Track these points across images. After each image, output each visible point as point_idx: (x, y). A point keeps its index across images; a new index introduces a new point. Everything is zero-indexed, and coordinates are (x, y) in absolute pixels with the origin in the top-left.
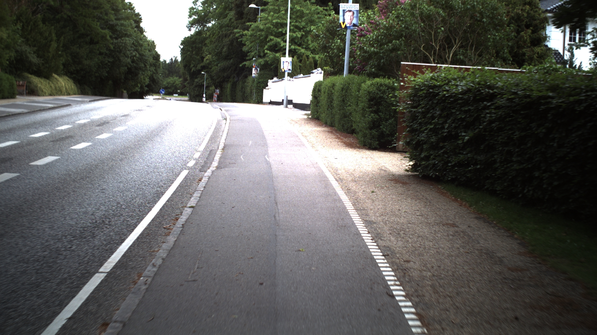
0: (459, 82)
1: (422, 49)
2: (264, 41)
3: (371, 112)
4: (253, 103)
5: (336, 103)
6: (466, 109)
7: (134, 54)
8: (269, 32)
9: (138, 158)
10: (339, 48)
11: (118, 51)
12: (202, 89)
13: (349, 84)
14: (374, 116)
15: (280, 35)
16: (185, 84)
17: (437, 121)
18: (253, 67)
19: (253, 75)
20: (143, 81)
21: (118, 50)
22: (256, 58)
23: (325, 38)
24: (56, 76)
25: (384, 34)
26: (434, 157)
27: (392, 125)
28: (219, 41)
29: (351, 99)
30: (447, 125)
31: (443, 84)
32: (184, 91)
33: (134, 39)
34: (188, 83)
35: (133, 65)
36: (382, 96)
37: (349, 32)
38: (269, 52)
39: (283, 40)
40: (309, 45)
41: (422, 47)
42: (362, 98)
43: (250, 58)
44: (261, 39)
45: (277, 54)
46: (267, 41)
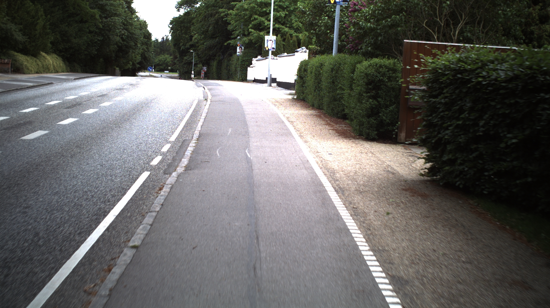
0: (499, 65)
1: (424, 25)
2: (248, 21)
3: (370, 97)
4: (238, 81)
5: (324, 84)
6: (512, 101)
7: (123, 32)
8: (253, 11)
9: (94, 153)
10: (327, 25)
11: (107, 30)
12: (191, 66)
13: (340, 64)
14: (373, 102)
15: (265, 15)
16: (175, 61)
17: (467, 115)
18: (238, 46)
19: (238, 53)
20: (134, 58)
21: (108, 28)
22: (240, 36)
23: (312, 15)
24: (44, 54)
25: (381, 9)
26: (462, 162)
27: (393, 113)
28: (205, 21)
29: (342, 80)
30: (483, 122)
31: (475, 67)
32: (174, 68)
33: (123, 18)
34: (178, 61)
35: (124, 43)
36: (382, 79)
37: (338, 9)
38: (253, 30)
39: (267, 19)
40: (292, 24)
41: (425, 23)
42: (358, 80)
43: (235, 37)
44: (245, 19)
45: (261, 33)
46: (251, 21)
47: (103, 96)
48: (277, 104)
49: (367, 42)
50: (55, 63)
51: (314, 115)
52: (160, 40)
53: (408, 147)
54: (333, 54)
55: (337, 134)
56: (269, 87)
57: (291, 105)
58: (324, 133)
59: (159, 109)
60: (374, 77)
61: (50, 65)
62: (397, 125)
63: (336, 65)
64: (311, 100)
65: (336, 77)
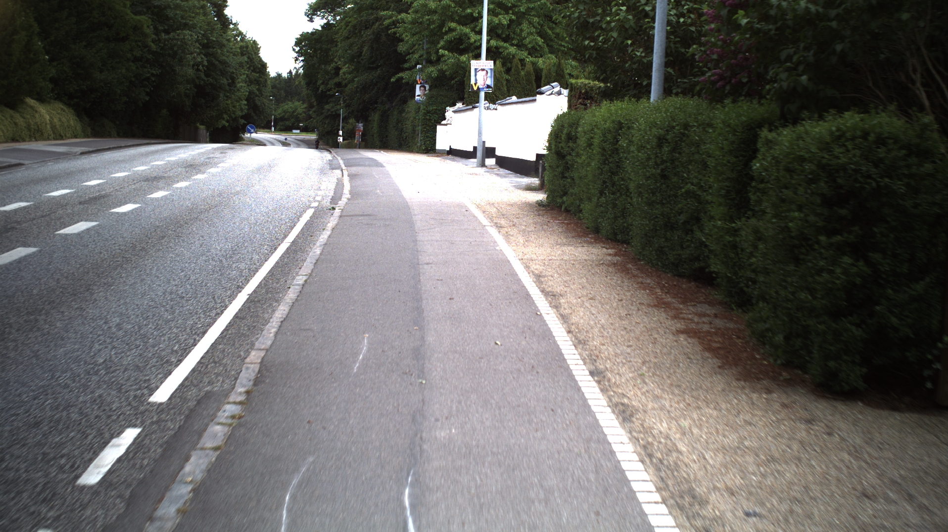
2: (436, 34)
4: (418, 152)
5: (633, 179)
8: (446, 15)
11: (169, 55)
12: (337, 122)
13: (687, 126)
15: (469, 22)
16: (311, 112)
18: (418, 84)
19: (417, 98)
22: (422, 64)
24: (30, 101)
28: (355, 36)
32: (309, 126)
34: (314, 112)
35: (208, 80)
38: (446, 52)
39: (473, 30)
40: (523, 39)
43: (411, 65)
44: (432, 29)
45: (463, 56)
46: (443, 33)
48: (503, 222)
49: (795, 59)
50: (56, 121)
51: (609, 266)
52: (285, 75)
54: (652, 98)
56: (480, 168)
57: (538, 227)
58: (665, 350)
59: (201, 246)
60: (861, 179)
61: (44, 124)
62: (940, 345)
63: (673, 127)
64: (591, 215)
65: (673, 161)
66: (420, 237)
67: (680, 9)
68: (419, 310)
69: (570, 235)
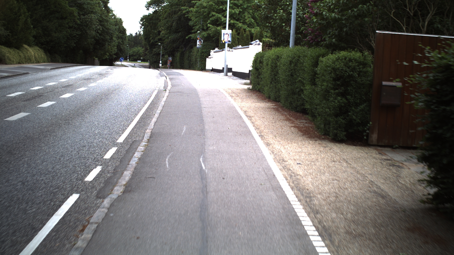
1: (392, 16)
2: (207, 17)
3: (338, 95)
4: (198, 70)
7: (98, 28)
8: (211, 9)
9: (24, 163)
10: (282, 18)
12: (159, 57)
13: (299, 57)
14: (341, 99)
15: (221, 12)
16: (146, 52)
18: (198, 39)
19: (197, 46)
20: (110, 50)
21: (85, 24)
22: (200, 31)
23: (267, 8)
24: (26, 46)
27: (364, 112)
28: (169, 17)
29: (301, 74)
32: (145, 58)
33: (99, 16)
34: (148, 52)
35: (101, 37)
36: (352, 75)
38: (211, 26)
39: (223, 16)
40: (246, 20)
41: (392, 13)
42: (323, 75)
43: (195, 31)
44: (204, 15)
45: (218, 27)
46: (209, 17)
47: (68, 87)
48: (234, 95)
49: (331, 33)
50: (36, 55)
51: (272, 109)
52: (134, 35)
53: (382, 150)
54: (290, 46)
55: (300, 133)
56: (225, 77)
57: (247, 97)
58: (285, 131)
59: (117, 102)
60: (343, 72)
61: (31, 56)
62: (369, 125)
63: (295, 57)
64: (267, 91)
65: (295, 70)
66: (201, 99)
67: (304, 11)
68: (203, 120)
69: (259, 99)
